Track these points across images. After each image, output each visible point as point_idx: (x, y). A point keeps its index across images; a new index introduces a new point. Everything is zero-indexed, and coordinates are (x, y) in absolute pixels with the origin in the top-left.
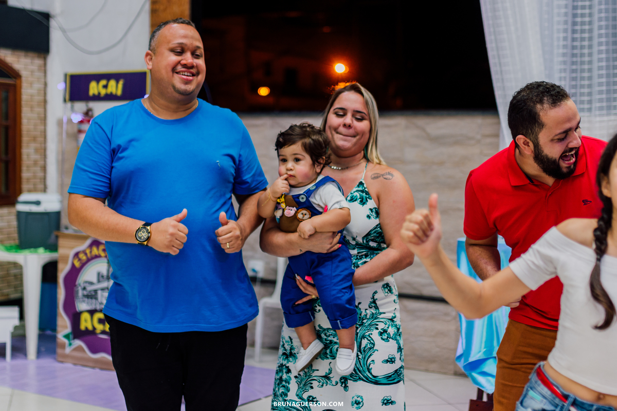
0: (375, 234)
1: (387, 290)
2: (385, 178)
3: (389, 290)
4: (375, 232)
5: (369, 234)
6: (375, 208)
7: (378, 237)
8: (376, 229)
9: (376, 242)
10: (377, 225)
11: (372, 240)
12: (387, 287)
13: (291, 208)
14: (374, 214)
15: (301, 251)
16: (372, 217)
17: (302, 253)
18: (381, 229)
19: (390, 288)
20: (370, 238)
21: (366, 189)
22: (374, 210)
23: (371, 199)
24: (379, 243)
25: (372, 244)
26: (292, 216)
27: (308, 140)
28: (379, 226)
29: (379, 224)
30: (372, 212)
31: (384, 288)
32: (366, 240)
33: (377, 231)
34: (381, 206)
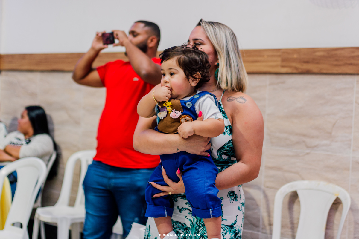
0: (228, 148)
1: (233, 198)
2: (238, 101)
3: (234, 198)
4: (228, 147)
5: (222, 148)
6: (230, 126)
7: (229, 151)
8: (229, 144)
9: (227, 155)
10: (230, 141)
11: (225, 154)
12: (233, 195)
13: (177, 111)
14: (228, 131)
15: (177, 150)
16: (226, 133)
17: (177, 152)
18: (232, 144)
19: (236, 196)
20: (223, 151)
21: (223, 109)
22: (228, 128)
23: (227, 118)
24: (230, 156)
25: (224, 157)
26: (177, 119)
27: (183, 57)
28: (232, 141)
29: (232, 140)
30: (227, 129)
31: (230, 196)
32: (220, 153)
33: (230, 146)
34: (234, 125)
